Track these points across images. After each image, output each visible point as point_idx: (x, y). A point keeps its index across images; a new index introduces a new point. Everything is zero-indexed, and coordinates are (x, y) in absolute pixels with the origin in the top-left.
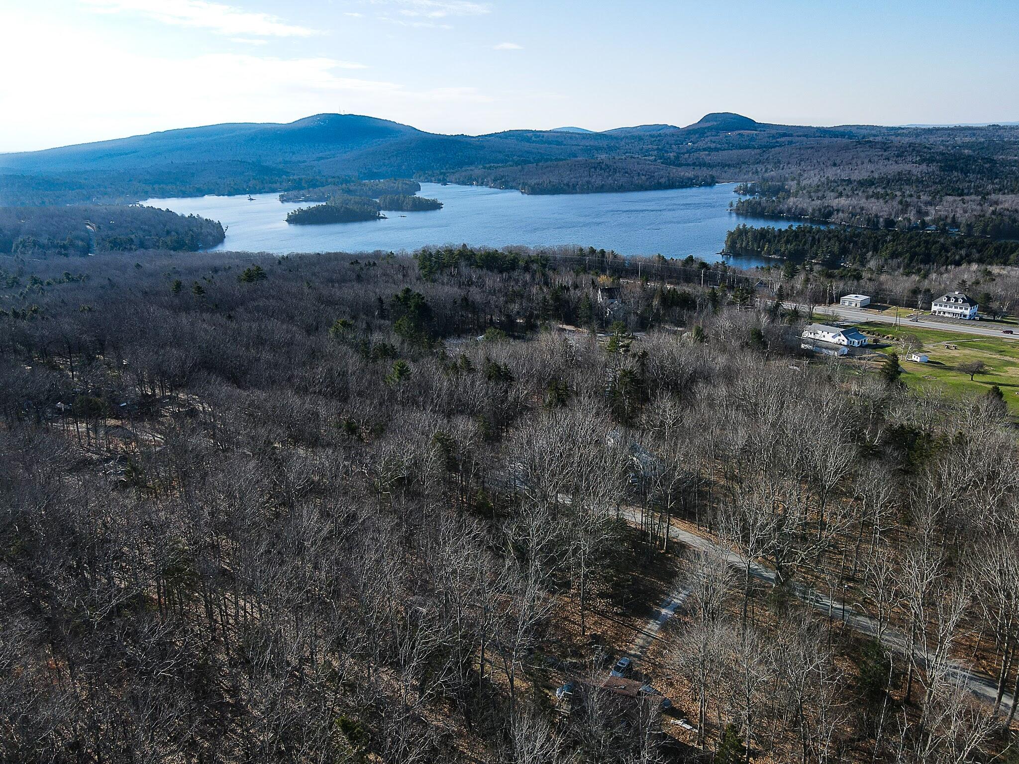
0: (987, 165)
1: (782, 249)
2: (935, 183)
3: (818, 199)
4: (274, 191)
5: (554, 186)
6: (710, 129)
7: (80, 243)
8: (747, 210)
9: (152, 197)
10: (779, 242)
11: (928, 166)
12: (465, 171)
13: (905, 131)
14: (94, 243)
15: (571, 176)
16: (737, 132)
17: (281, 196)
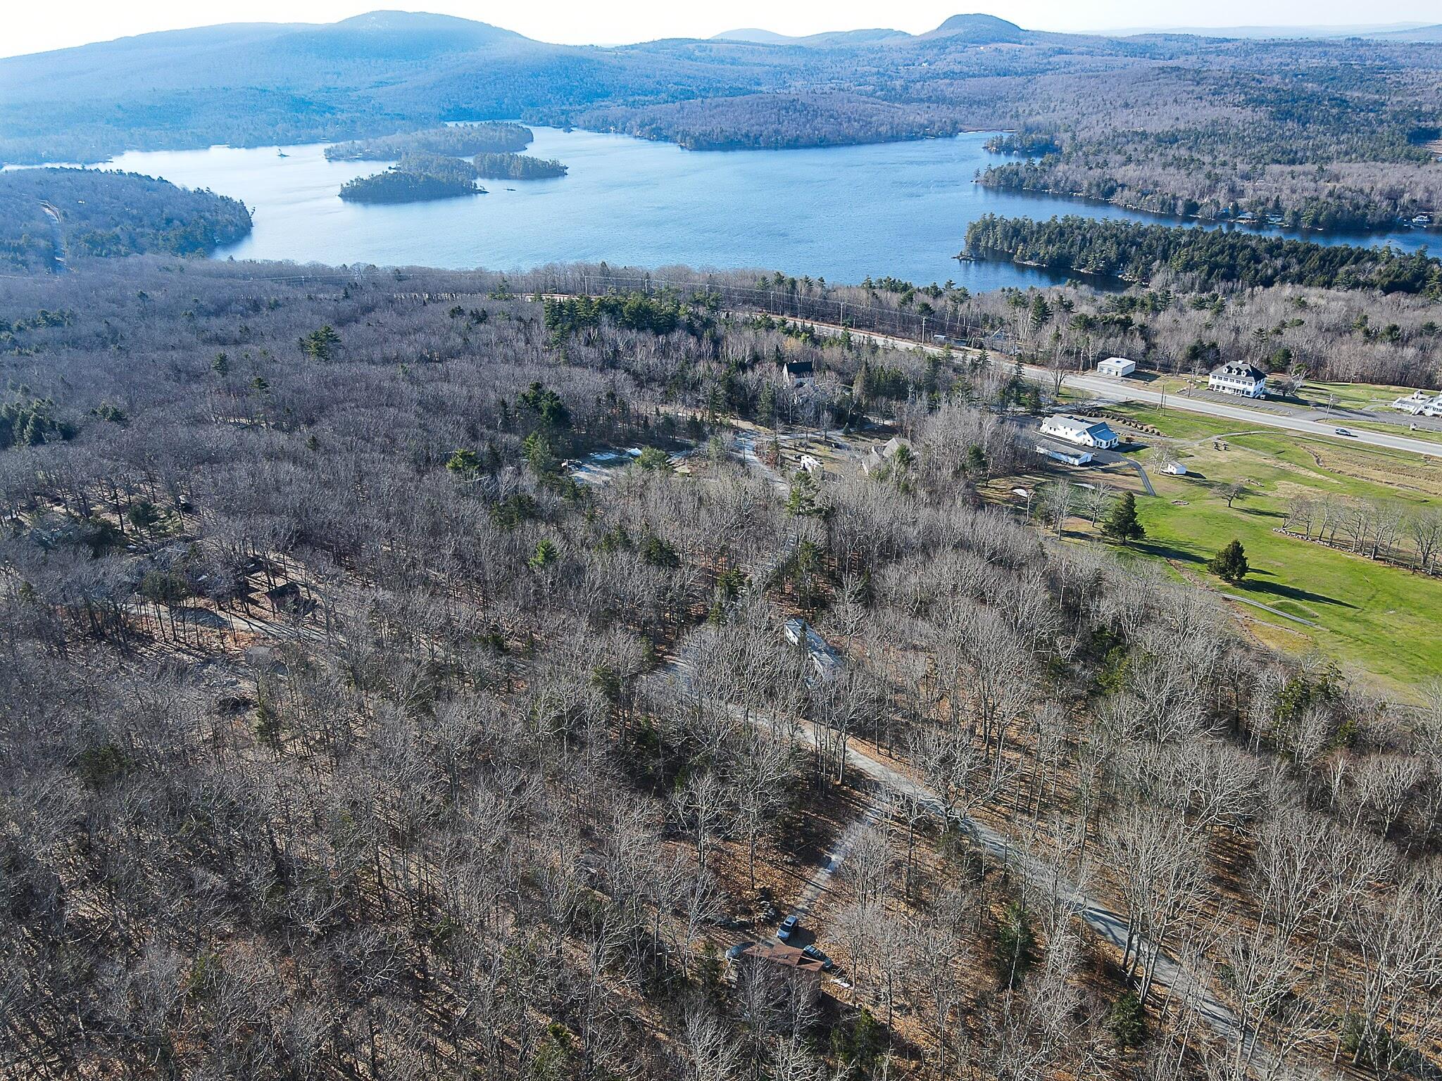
0: (1334, 111)
1: (1042, 254)
2: (1260, 139)
3: (1097, 166)
4: (313, 141)
5: (727, 137)
6: (955, 40)
7: (43, 243)
8: (999, 182)
9: (131, 149)
10: (1037, 240)
11: (1253, 111)
12: (598, 108)
13: (1230, 45)
14: (62, 241)
15: (752, 121)
16: (993, 46)
17: (328, 151)
